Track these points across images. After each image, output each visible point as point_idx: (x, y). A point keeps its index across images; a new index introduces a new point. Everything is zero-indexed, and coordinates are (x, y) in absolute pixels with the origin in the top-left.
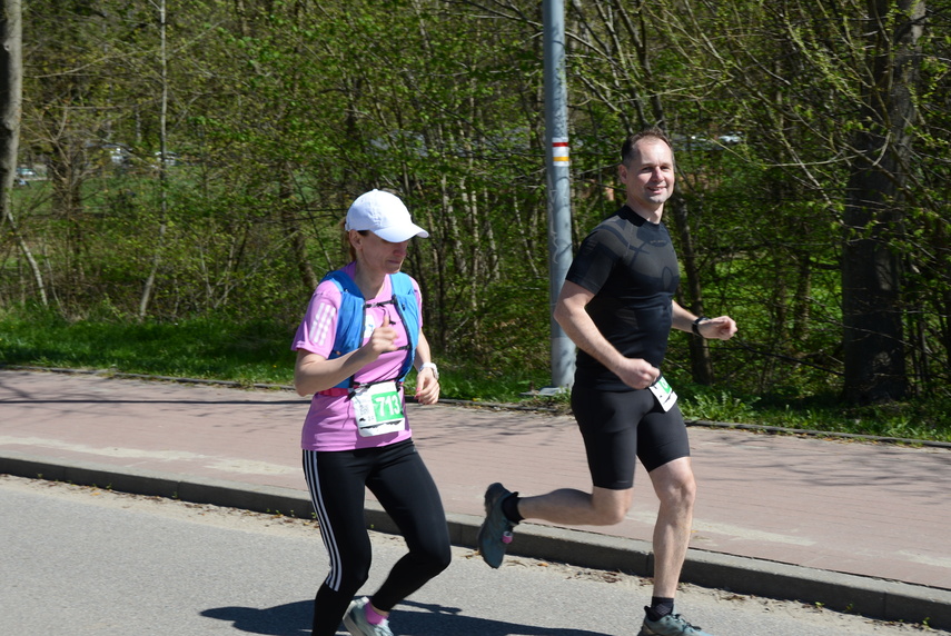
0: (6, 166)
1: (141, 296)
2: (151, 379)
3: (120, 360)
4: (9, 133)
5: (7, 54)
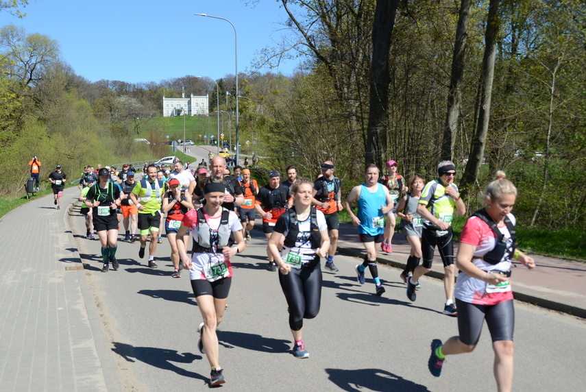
0: (478, 158)
1: (532, 218)
2: (548, 256)
3: (532, 247)
4: (481, 144)
5: (484, 110)
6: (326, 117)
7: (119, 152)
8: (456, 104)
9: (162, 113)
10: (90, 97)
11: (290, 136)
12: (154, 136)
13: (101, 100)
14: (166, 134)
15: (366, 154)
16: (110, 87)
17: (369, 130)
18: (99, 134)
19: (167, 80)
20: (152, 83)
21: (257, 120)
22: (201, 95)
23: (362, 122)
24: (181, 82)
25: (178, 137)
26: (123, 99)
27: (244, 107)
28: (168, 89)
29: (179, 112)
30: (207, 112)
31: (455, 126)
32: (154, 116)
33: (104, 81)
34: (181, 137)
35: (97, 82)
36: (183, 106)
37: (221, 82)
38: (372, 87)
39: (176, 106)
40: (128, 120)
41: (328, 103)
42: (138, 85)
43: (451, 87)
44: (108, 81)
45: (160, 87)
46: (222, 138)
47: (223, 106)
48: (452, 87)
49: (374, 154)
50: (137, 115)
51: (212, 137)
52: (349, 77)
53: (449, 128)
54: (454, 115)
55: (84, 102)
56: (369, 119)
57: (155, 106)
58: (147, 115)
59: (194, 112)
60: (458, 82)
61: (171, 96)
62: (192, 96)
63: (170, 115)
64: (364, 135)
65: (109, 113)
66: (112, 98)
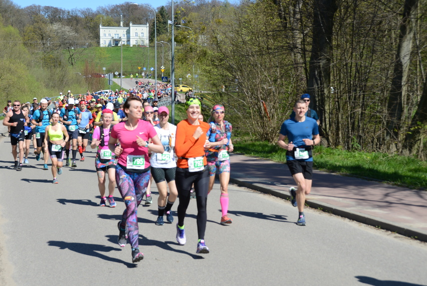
6: (268, 48)
7: (51, 84)
8: (409, 33)
9: (99, 43)
10: (20, 24)
11: (230, 69)
12: (89, 68)
13: (31, 28)
14: (103, 65)
15: (308, 89)
16: (42, 13)
17: (311, 63)
18: (29, 65)
19: (104, 6)
20: (88, 9)
21: (198, 52)
22: (141, 24)
23: (305, 54)
24: (119, 9)
25: (115, 69)
26: (56, 26)
27: (185, 38)
28: (105, 17)
29: (117, 42)
30: (147, 42)
31: (407, 58)
32: (90, 45)
33: (35, 6)
34: (118, 69)
35: (28, 8)
36: (121, 35)
37: (162, 10)
38: (316, 15)
39: (114, 36)
40: (61, 50)
41: (271, 33)
42: (72, 11)
43: (404, 15)
44: (39, 6)
45: (96, 15)
46: (163, 71)
47: (163, 36)
48: (406, 13)
49: (317, 89)
50: (71, 45)
51: (152, 69)
52: (295, 6)
53: (400, 60)
54: (407, 46)
55: (12, 29)
56: (312, 51)
57: (91, 35)
58: (82, 45)
59: (133, 42)
60: (413, 8)
61: (108, 24)
62: (131, 24)
63: (107, 45)
64: (306, 69)
65: (39, 41)
66: (43, 25)
